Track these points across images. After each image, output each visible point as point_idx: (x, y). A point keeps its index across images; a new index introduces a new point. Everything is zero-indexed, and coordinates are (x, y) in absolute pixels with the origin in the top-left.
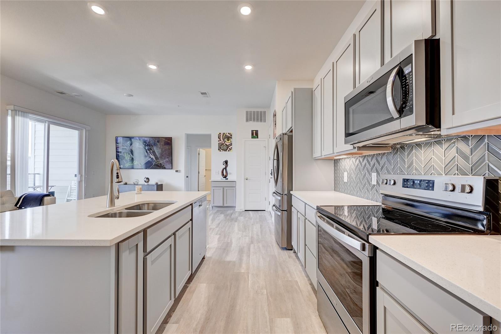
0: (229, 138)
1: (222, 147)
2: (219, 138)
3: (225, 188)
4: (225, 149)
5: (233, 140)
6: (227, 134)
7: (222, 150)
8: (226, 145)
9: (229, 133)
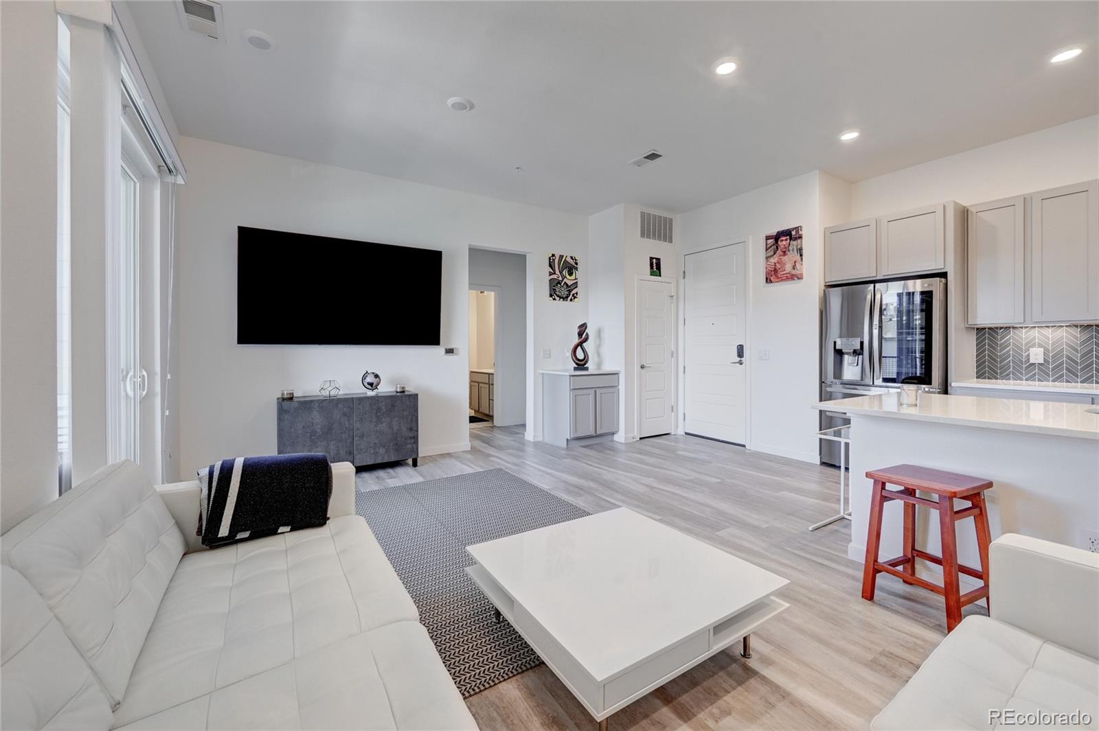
0: (571, 268)
1: (557, 290)
2: (550, 266)
3: (597, 392)
4: (564, 296)
5: (579, 274)
6: (569, 259)
7: (558, 296)
8: (567, 285)
9: (572, 258)
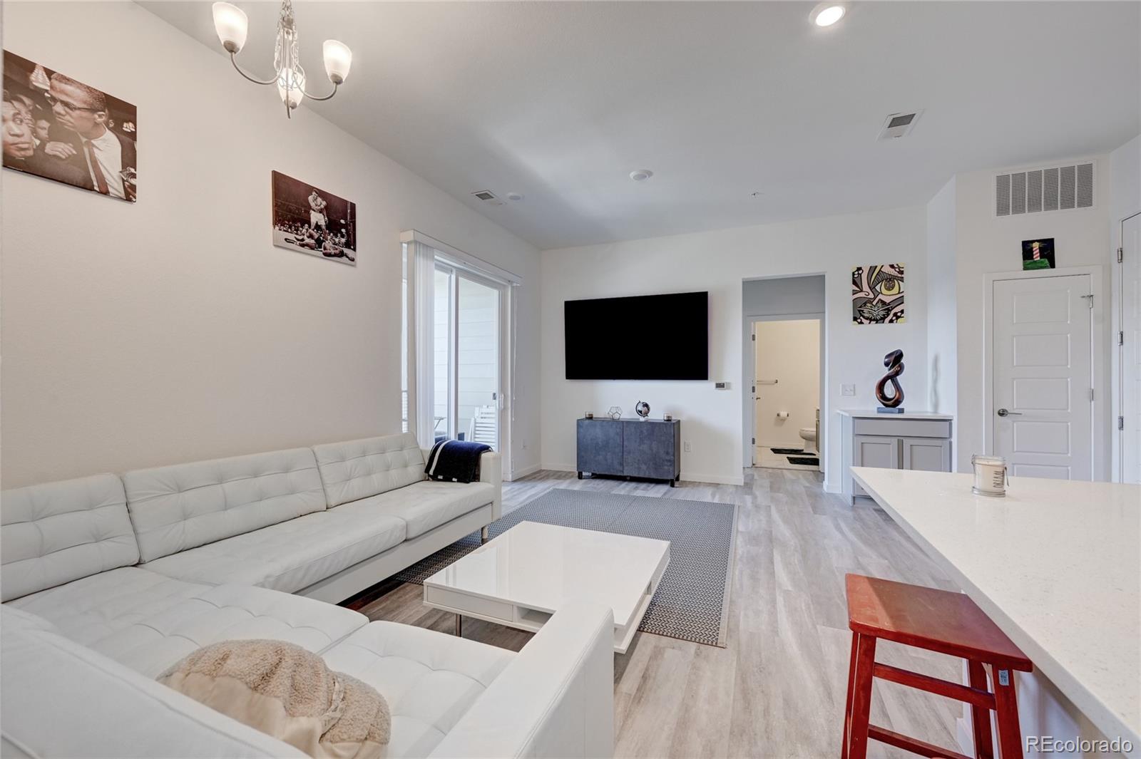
0: (892, 278)
1: (865, 311)
2: (854, 283)
3: (907, 443)
4: (878, 318)
5: (908, 287)
6: (887, 270)
7: (867, 319)
8: (883, 303)
9: (892, 266)
